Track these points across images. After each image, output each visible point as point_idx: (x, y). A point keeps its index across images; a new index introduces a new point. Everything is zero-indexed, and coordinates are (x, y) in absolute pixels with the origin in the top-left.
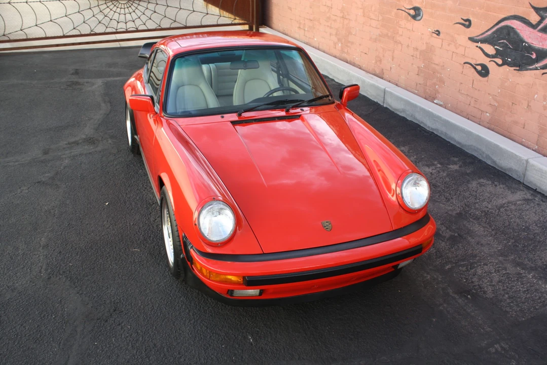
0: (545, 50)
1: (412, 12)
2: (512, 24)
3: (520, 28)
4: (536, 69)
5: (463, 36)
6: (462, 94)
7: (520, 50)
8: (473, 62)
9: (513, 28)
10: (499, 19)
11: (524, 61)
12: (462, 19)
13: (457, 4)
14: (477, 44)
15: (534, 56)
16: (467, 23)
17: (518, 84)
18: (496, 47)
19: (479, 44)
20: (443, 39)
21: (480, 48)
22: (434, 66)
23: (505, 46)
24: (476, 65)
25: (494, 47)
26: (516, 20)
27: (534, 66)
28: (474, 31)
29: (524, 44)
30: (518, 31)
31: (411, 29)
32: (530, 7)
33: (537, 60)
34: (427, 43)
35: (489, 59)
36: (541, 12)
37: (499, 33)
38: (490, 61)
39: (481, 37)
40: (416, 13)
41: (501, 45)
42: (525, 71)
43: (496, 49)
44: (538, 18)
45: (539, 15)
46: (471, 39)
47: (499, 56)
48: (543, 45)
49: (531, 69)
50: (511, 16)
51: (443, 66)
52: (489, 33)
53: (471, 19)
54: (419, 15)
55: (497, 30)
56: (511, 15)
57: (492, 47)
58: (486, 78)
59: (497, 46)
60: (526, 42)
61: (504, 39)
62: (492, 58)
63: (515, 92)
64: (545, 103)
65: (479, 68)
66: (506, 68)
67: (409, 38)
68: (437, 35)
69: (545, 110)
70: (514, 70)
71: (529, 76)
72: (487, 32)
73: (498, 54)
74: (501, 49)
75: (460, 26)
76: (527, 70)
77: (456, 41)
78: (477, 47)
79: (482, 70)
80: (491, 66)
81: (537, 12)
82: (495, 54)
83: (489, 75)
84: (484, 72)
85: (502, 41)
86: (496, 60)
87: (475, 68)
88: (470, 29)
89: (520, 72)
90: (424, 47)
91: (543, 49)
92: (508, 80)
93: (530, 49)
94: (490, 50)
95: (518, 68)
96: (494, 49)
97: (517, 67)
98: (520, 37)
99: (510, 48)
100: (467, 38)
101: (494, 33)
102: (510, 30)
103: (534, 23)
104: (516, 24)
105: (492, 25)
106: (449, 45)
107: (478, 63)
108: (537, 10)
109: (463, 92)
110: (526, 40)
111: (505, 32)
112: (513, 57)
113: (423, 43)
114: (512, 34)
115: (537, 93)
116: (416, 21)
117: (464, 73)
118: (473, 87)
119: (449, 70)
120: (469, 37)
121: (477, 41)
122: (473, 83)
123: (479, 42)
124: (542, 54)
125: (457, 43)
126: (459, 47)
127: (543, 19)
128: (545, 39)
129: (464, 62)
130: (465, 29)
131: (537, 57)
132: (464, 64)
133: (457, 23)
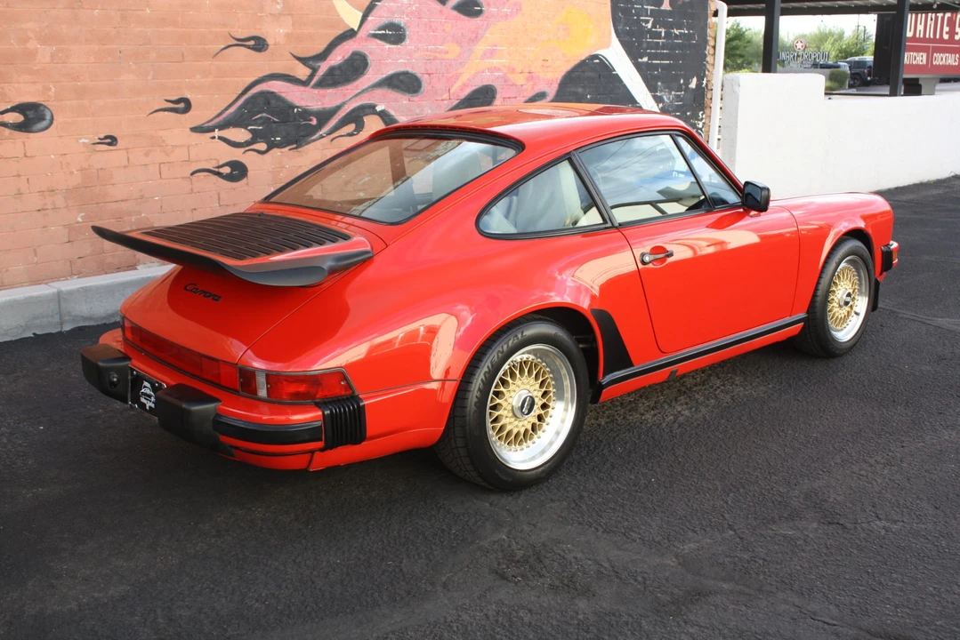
0: (328, 109)
1: (15, 118)
2: (270, 87)
3: (285, 90)
4: (322, 137)
5: (177, 130)
7: (292, 119)
8: (210, 166)
9: (273, 93)
10: (246, 85)
11: (302, 133)
12: (167, 101)
13: (150, 78)
14: (211, 134)
15: (314, 122)
16: (182, 105)
17: (300, 167)
18: (249, 128)
19: (217, 133)
20: (127, 149)
21: (220, 138)
22: (114, 206)
23: (266, 121)
24: (218, 167)
25: (246, 128)
26: (276, 80)
27: (317, 135)
28: (199, 116)
29: (296, 110)
30: (283, 95)
31: (21, 155)
32: (292, 57)
33: (320, 125)
34: (82, 170)
35: (243, 150)
36: (311, 63)
37: (250, 106)
38: (244, 153)
39: (217, 120)
40: (31, 117)
41: (259, 122)
42: (306, 147)
43: (250, 131)
44: (308, 72)
45: (308, 66)
46: (195, 130)
47: (259, 140)
48: (323, 104)
49: (314, 140)
50: (264, 77)
51: (142, 197)
52: (232, 110)
53: (189, 96)
54: (44, 119)
55: (247, 102)
56: (264, 74)
57: (243, 130)
58: (245, 180)
59: (252, 125)
60: (297, 107)
61: (260, 113)
62: (247, 146)
65: (227, 170)
66: (276, 152)
67: (19, 176)
68: (109, 144)
70: (290, 150)
71: (314, 150)
72: (226, 109)
73: (257, 136)
74: (261, 128)
75: (166, 113)
76: (309, 143)
77: (164, 141)
78: (214, 138)
79: (232, 171)
80: (248, 158)
81: (304, 64)
82: (252, 138)
83: (249, 173)
84: (238, 172)
85: (259, 116)
86: (255, 146)
87: (219, 174)
88: (190, 113)
89: (299, 150)
90: (76, 179)
91: (324, 108)
92: (284, 167)
93: (306, 114)
94: (241, 135)
95: (295, 146)
96: (247, 132)
97: (293, 144)
98: (287, 102)
99: (275, 122)
100: (189, 130)
101: (241, 108)
102: (268, 97)
103: (304, 78)
104: (276, 86)
105: (235, 96)
106: (147, 155)
107: (221, 163)
108: (303, 60)
110: (298, 104)
111: (261, 101)
112: (284, 133)
113: (72, 173)
114: (273, 102)
116: (31, 135)
117: (195, 190)
118: (220, 206)
119: (157, 198)
120: (192, 126)
121: (211, 130)
122: (219, 199)
123: (217, 130)
124: (324, 116)
125: (167, 145)
126: (173, 151)
127: (315, 70)
128: (324, 96)
129: (191, 172)
130: (179, 115)
131: (318, 120)
132: (192, 174)
133: (156, 111)
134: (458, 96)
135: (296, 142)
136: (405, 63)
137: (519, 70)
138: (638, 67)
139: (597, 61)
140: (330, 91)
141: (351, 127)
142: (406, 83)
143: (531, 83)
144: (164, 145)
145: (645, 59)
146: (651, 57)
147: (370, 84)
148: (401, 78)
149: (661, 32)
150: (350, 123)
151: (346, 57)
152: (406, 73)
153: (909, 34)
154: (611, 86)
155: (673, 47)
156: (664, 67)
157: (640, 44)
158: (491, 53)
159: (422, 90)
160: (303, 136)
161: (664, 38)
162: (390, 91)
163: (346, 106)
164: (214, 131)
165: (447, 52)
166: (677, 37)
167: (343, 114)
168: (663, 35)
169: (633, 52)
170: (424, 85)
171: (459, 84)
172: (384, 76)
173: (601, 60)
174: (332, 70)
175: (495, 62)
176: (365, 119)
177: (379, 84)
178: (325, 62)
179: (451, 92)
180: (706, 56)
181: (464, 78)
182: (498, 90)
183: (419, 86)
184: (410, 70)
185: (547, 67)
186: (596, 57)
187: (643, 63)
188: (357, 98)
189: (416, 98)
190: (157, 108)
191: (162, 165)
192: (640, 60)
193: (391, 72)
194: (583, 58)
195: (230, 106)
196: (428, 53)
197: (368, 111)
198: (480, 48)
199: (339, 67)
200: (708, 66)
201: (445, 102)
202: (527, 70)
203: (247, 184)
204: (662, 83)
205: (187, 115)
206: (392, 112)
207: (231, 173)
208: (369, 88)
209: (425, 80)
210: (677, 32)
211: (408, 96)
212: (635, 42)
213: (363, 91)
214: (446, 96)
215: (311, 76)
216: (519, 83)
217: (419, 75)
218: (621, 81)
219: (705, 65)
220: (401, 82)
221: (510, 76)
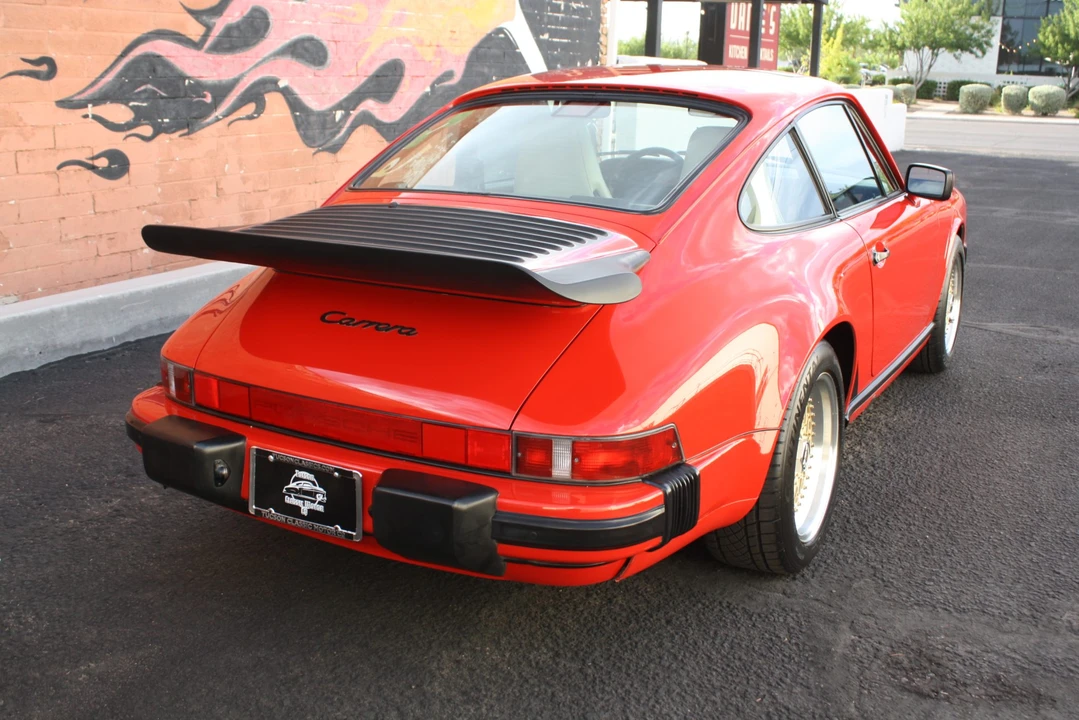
0: (224, 82)
2: (156, 48)
3: (173, 53)
4: (218, 120)
5: (37, 101)
6: (70, 242)
7: (182, 94)
8: (83, 156)
9: (159, 56)
10: (127, 44)
11: (195, 114)
12: (24, 60)
14: (83, 112)
15: (209, 99)
16: (44, 68)
17: (192, 159)
18: (131, 104)
19: (90, 110)
21: (95, 117)
23: (152, 96)
24: (93, 158)
25: (127, 104)
26: (163, 39)
27: (212, 117)
28: (67, 83)
29: (187, 81)
30: (171, 60)
32: (183, 10)
33: (216, 104)
35: (123, 135)
36: (204, 18)
37: (131, 73)
38: (125, 138)
39: (90, 91)
41: (143, 96)
42: (199, 132)
43: (132, 108)
44: (201, 30)
45: (201, 23)
46: (62, 104)
47: (143, 121)
48: (219, 75)
49: (209, 124)
50: (149, 33)
52: (110, 77)
53: (52, 55)
55: (127, 68)
56: (150, 30)
57: (123, 107)
58: (125, 178)
59: (134, 100)
60: (189, 78)
61: (144, 83)
62: (129, 129)
63: (190, 179)
64: (242, 172)
65: (103, 163)
66: (163, 138)
69: (244, 183)
70: (181, 136)
71: (210, 135)
72: (102, 76)
73: (140, 116)
74: (145, 104)
75: (23, 78)
76: (203, 127)
77: (21, 119)
78: (86, 116)
79: (110, 163)
80: (130, 147)
81: (197, 19)
82: (134, 119)
83: (132, 168)
84: (117, 165)
85: (143, 88)
86: (138, 130)
87: (93, 168)
88: (56, 79)
89: (191, 136)
91: (220, 81)
92: (173, 160)
93: (199, 87)
94: (120, 113)
95: (186, 131)
96: (128, 109)
97: (183, 128)
98: (177, 70)
99: (162, 98)
100: (54, 104)
101: (120, 75)
102: (154, 62)
103: (196, 39)
104: (164, 48)
105: (112, 59)
107: (96, 153)
108: (196, 14)
109: (72, 236)
110: (189, 74)
111: (145, 67)
112: (174, 113)
114: (159, 69)
115: (226, 162)
117: (63, 191)
118: (96, 213)
119: (12, 202)
120: (59, 99)
121: (82, 105)
122: (94, 204)
123: (90, 106)
124: (221, 91)
125: (25, 126)
126: (33, 134)
127: (209, 28)
128: (219, 64)
129: (59, 164)
130: (40, 82)
131: (214, 98)
132: (59, 168)
133: (11, 74)
134: (366, 72)
135: (188, 126)
136: (310, 26)
137: (427, 42)
138: (540, 43)
139: (502, 36)
140: (227, 57)
141: (250, 108)
142: (309, 51)
143: (439, 59)
144: (21, 124)
145: (546, 36)
146: (553, 34)
147: (272, 51)
148: (307, 44)
149: (560, 5)
150: (250, 101)
151: (246, 13)
152: (311, 40)
153: (733, 26)
154: (515, 66)
155: (570, 23)
156: (564, 47)
157: (542, 17)
158: (399, 20)
159: (329, 61)
160: (195, 118)
161: (563, 12)
162: (294, 61)
163: (245, 79)
164: (87, 107)
165: (354, 15)
166: (575, 11)
167: (243, 90)
168: (562, 8)
169: (536, 26)
170: (330, 55)
171: (366, 57)
172: (287, 41)
173: (505, 34)
174: (229, 31)
175: (404, 30)
176: (268, 97)
177: (282, 52)
178: (221, 18)
179: (360, 65)
180: (599, 35)
181: (372, 49)
182: (407, 66)
183: (325, 57)
184: (316, 36)
185: (456, 40)
186: (500, 30)
187: (544, 40)
188: (258, 68)
189: (322, 71)
190: (11, 70)
191: (19, 154)
192: (541, 37)
193: (295, 37)
194: (489, 32)
195: (107, 72)
196: (335, 15)
197: (270, 87)
198: (389, 11)
199: (237, 26)
200: (602, 48)
201: (353, 79)
202: (435, 43)
203: (129, 183)
204: (562, 65)
205: (51, 81)
206: (296, 90)
207: (109, 166)
208: (271, 56)
209: (331, 48)
210: (574, 5)
211: (313, 69)
212: (537, 15)
213: (264, 60)
214: (353, 71)
215: (205, 36)
216: (428, 58)
217: (325, 43)
218: (524, 62)
219: (598, 47)
220: (306, 50)
221: (419, 49)
